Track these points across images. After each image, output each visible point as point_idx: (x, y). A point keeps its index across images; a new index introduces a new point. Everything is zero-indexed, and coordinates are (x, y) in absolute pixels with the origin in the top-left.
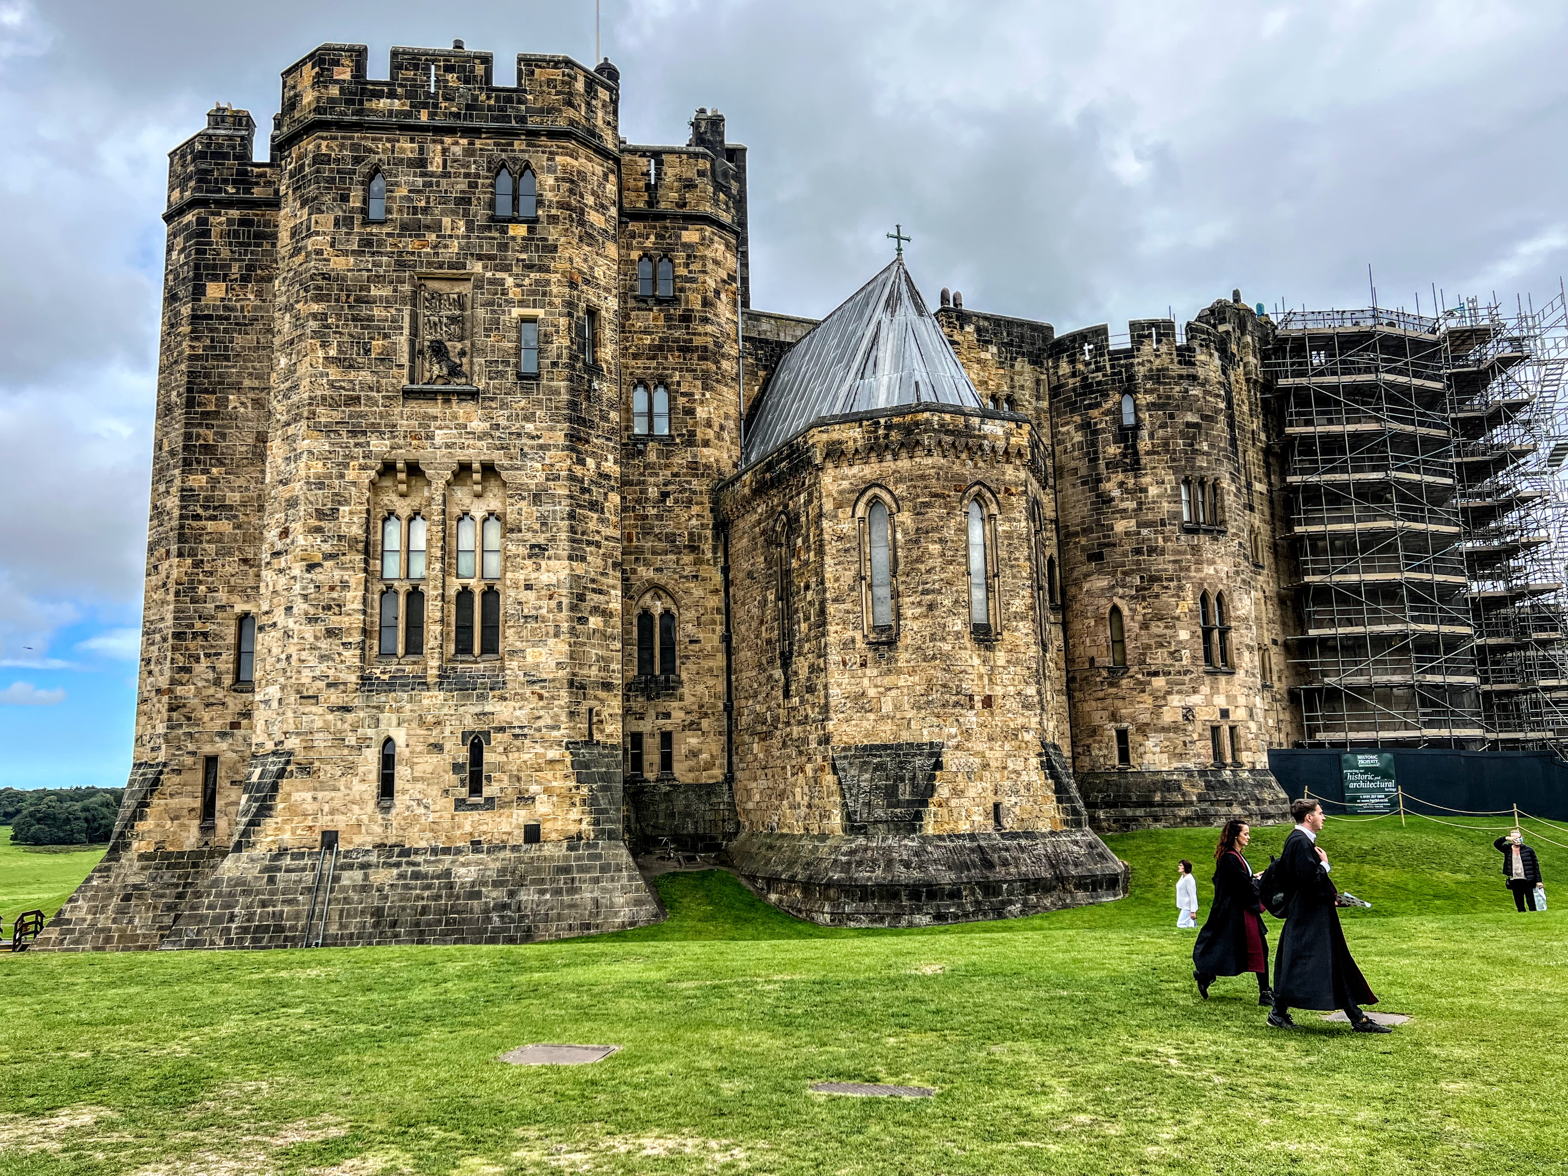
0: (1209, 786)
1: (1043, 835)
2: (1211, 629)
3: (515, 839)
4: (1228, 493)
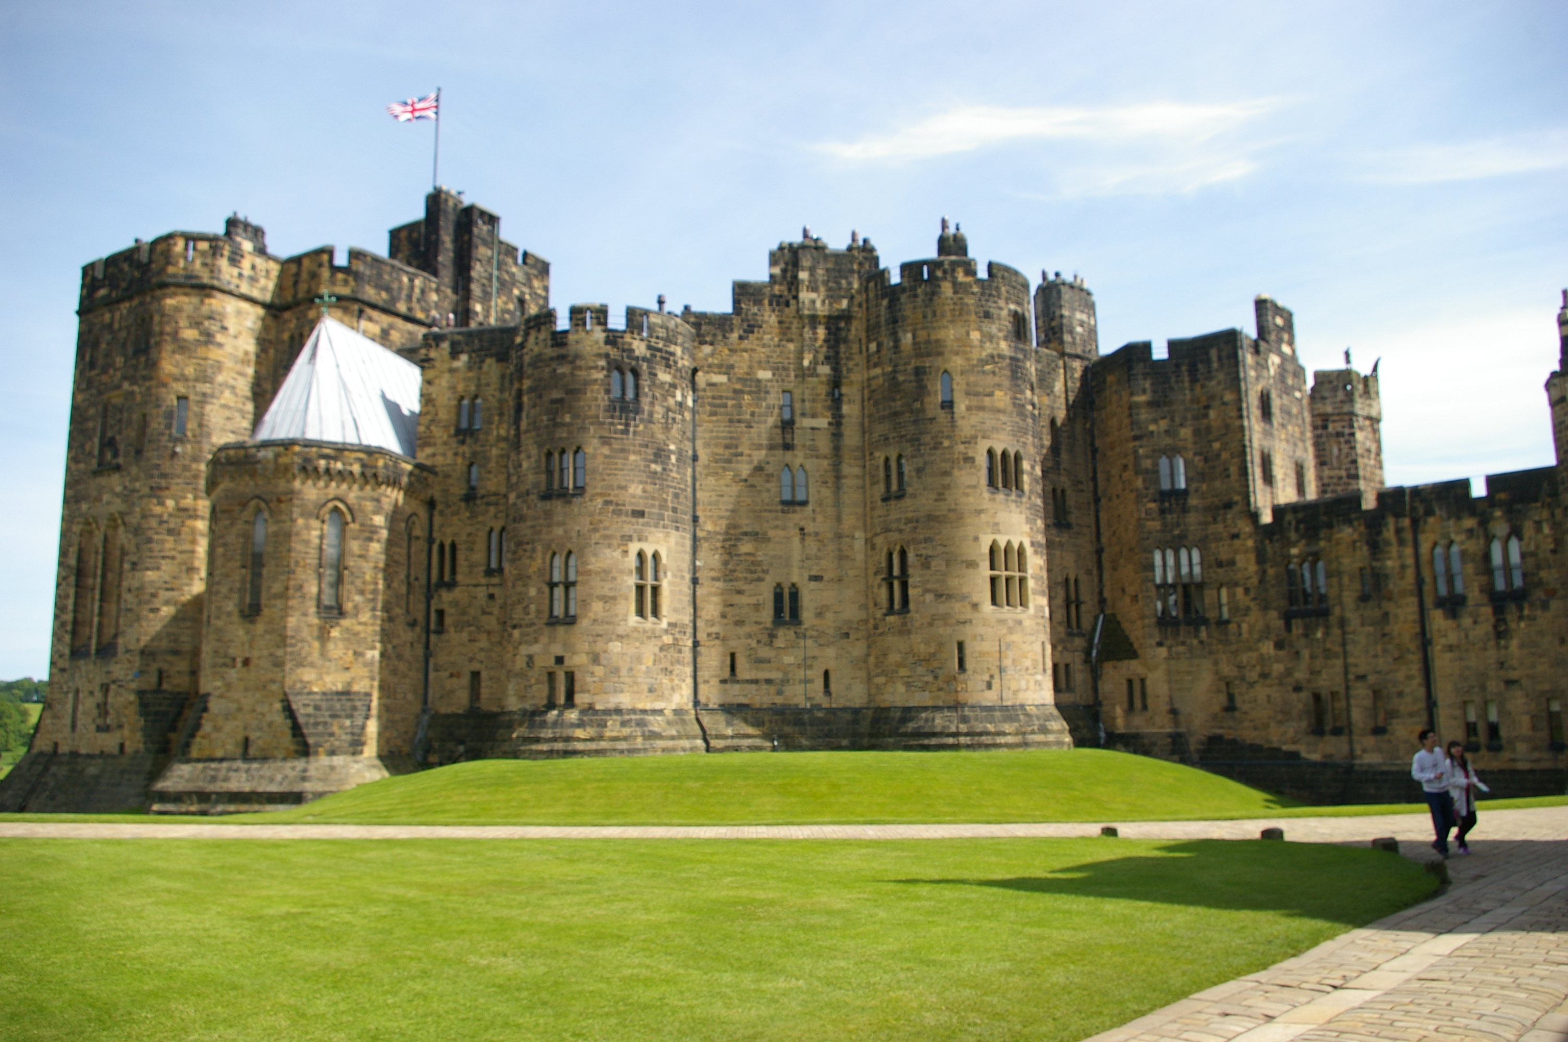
0: (531, 726)
1: (275, 761)
2: (556, 585)
3: (116, 751)
4: (594, 457)
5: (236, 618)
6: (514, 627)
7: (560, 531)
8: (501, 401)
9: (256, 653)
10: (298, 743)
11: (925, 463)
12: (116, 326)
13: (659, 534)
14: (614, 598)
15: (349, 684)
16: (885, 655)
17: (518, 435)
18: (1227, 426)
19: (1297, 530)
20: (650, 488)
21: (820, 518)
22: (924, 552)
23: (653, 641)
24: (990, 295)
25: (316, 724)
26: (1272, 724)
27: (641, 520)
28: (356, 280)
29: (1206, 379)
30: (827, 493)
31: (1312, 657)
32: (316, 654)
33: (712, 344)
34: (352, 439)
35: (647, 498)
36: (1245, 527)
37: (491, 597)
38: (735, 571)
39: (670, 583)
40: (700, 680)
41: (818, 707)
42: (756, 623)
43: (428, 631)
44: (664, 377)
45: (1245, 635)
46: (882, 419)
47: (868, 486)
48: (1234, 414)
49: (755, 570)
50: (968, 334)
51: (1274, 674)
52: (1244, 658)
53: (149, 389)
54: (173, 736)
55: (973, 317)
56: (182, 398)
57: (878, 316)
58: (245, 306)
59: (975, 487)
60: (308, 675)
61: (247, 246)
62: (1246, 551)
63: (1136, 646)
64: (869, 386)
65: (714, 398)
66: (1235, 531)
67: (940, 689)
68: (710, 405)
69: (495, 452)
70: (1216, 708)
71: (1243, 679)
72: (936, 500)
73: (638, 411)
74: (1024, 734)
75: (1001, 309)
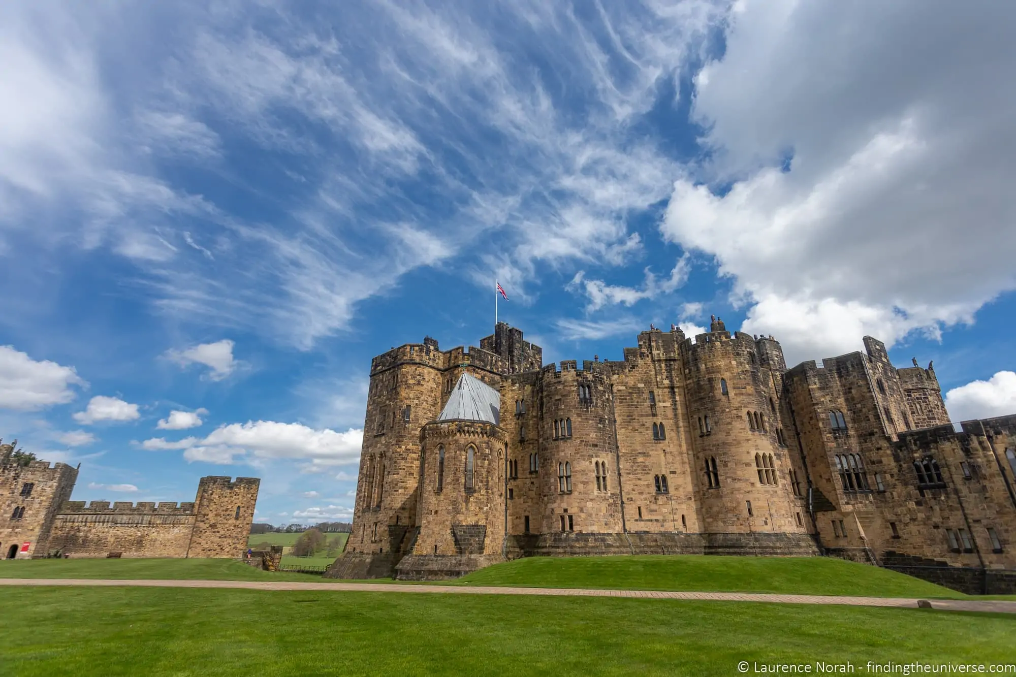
0: (555, 540)
1: (448, 556)
2: (562, 477)
3: (379, 552)
4: (575, 422)
5: (432, 493)
6: (545, 496)
7: (563, 454)
8: (533, 402)
9: (440, 508)
10: (458, 548)
11: (719, 419)
12: (384, 380)
13: (603, 454)
14: (587, 482)
15: (477, 522)
16: (710, 508)
17: (542, 415)
18: (863, 396)
19: (915, 444)
20: (599, 434)
21: (671, 445)
22: (724, 459)
23: (606, 502)
24: (738, 345)
25: (464, 540)
26: (925, 546)
27: (596, 448)
28: (472, 358)
29: (847, 376)
30: (673, 434)
31: (941, 510)
32: (464, 509)
33: (618, 374)
34: (476, 418)
35: (597, 439)
36: (885, 444)
37: (532, 483)
38: (636, 470)
39: (610, 475)
40: (626, 520)
41: (681, 533)
42: (648, 493)
43: (506, 499)
44: (600, 388)
45: (896, 498)
46: (696, 401)
47: (692, 430)
48: (866, 390)
49: (646, 469)
50: (730, 362)
51: (919, 519)
52: (899, 510)
53: (396, 403)
54: (402, 545)
55: (732, 356)
56: (409, 406)
57: (688, 358)
58: (431, 370)
59: (744, 429)
60: (461, 517)
61: (432, 348)
62: (888, 455)
63: (834, 504)
64: (687, 387)
65: (621, 396)
66: (878, 446)
67: (741, 525)
68: (619, 399)
69: (531, 422)
70: (888, 537)
71: (900, 521)
72: (726, 436)
73: (591, 402)
74: (788, 548)
75: (743, 351)
